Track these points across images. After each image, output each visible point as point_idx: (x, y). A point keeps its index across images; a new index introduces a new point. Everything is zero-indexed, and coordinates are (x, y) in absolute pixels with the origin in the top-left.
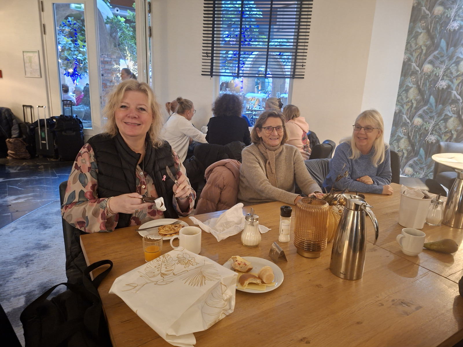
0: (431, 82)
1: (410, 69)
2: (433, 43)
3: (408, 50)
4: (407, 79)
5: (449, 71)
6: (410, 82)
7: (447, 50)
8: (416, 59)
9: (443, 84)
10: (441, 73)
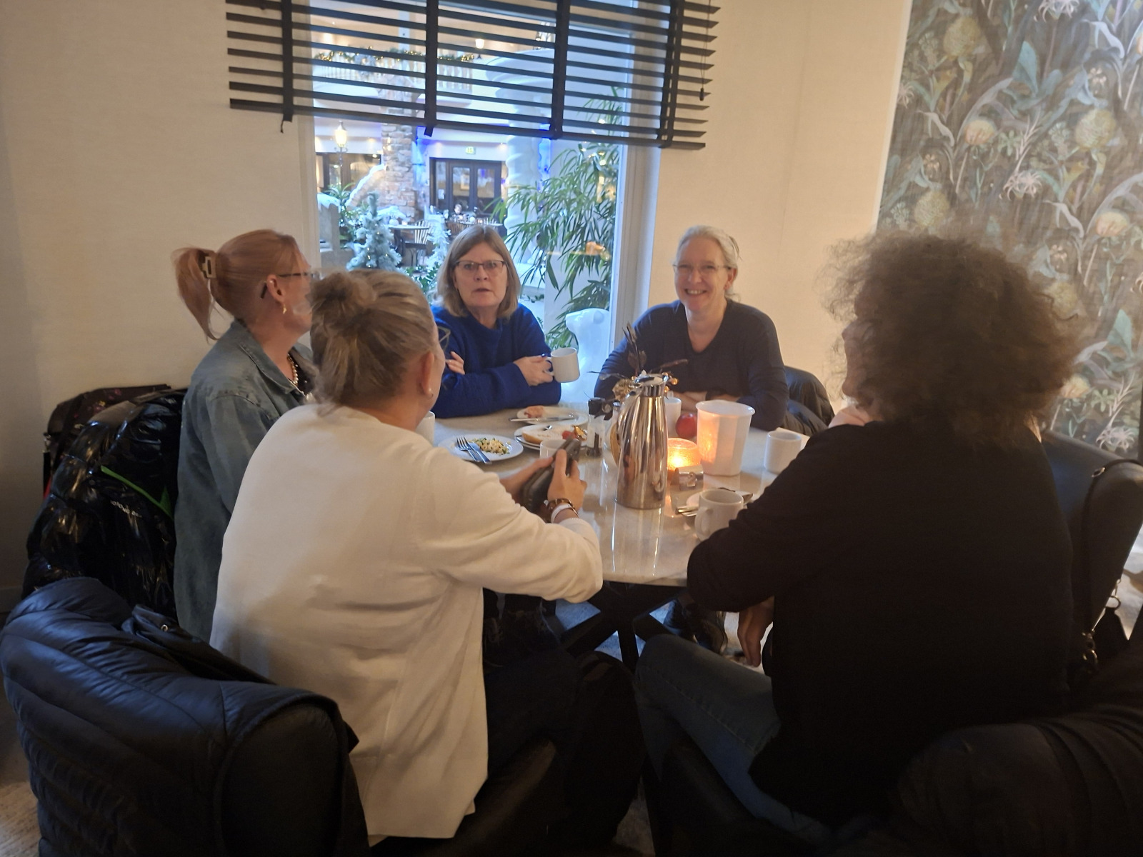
0: (988, 174)
1: (922, 132)
2: (996, 51)
3: (912, 70)
4: (910, 162)
5: (1046, 143)
6: (920, 171)
7: (1041, 75)
8: (941, 100)
9: (1027, 182)
10: (1021, 150)
